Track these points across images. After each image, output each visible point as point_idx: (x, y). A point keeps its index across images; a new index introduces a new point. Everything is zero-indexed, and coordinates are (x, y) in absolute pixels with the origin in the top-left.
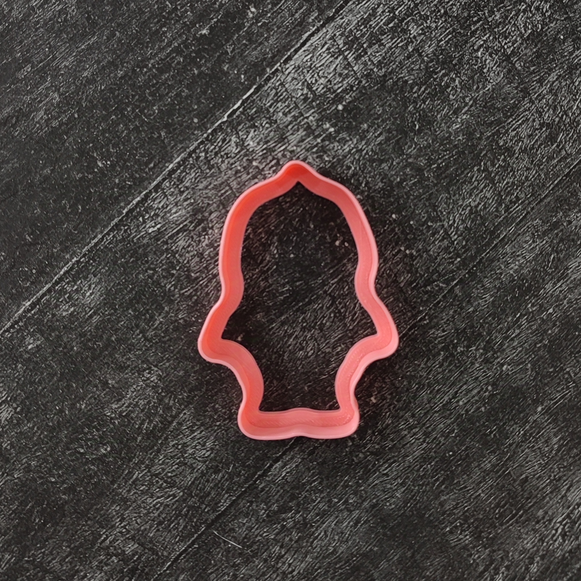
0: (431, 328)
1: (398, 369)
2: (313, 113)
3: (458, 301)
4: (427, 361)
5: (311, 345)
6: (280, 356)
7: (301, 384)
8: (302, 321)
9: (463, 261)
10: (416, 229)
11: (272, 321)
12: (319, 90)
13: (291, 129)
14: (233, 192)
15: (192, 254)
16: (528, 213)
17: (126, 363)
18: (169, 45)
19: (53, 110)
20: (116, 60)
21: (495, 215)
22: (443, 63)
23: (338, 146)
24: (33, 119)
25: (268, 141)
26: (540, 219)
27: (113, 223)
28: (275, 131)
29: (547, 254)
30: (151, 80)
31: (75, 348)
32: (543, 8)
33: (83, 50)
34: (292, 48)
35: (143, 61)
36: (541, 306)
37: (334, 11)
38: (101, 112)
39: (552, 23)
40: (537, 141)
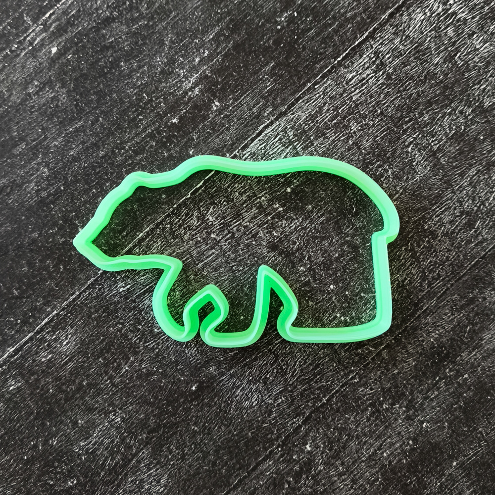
0: (360, 386)
1: (331, 421)
2: (265, 194)
3: (385, 363)
4: (356, 416)
5: (256, 396)
7: (246, 430)
10: (350, 299)
11: (222, 374)
13: (246, 207)
14: (193, 260)
16: (448, 289)
17: (95, 405)
18: (144, 130)
19: (43, 182)
20: (98, 141)
21: (419, 289)
22: (379, 156)
23: (285, 224)
24: (25, 189)
25: (225, 217)
26: (458, 295)
27: (89, 282)
28: (231, 208)
29: (464, 325)
30: (128, 160)
31: (51, 391)
32: (466, 112)
33: (71, 132)
34: (249, 137)
35: (121, 143)
36: (458, 371)
37: (286, 107)
38: (84, 186)
39: (474, 125)
40: (457, 226)
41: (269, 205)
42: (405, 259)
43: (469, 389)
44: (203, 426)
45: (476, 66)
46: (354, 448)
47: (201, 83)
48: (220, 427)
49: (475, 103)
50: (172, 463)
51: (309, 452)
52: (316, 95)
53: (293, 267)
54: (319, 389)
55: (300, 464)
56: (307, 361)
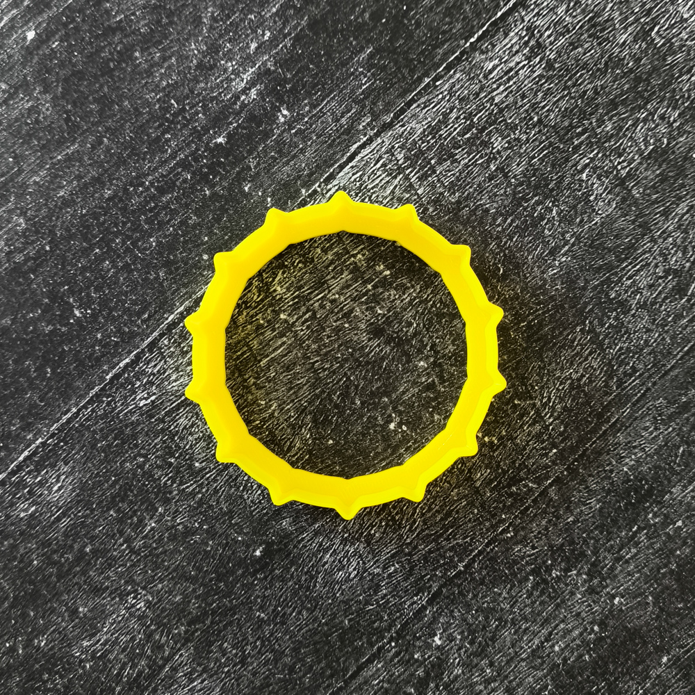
0: (516, 544)
1: (471, 599)
2: (362, 250)
3: (553, 507)
4: (511, 589)
5: (355, 564)
7: (341, 615)
9: (561, 452)
10: (498, 409)
11: (302, 530)
13: (333, 270)
14: (252, 354)
16: (648, 389)
17: (104, 583)
18: (173, 156)
19: (18, 240)
20: (102, 175)
21: (604, 391)
22: (537, 187)
23: (395, 296)
25: (302, 287)
26: (665, 399)
27: (92, 393)
28: (311, 273)
29: (675, 445)
30: (148, 203)
31: (35, 562)
32: (669, 117)
33: (59, 161)
34: (335, 162)
35: (138, 177)
36: (667, 516)
37: (392, 115)
38: (81, 244)
39: (682, 136)
40: (660, 293)
41: (369, 267)
42: (581, 345)
43: (685, 543)
44: (274, 611)
45: (684, 46)
46: (508, 639)
47: (260, 81)
48: (300, 613)
49: (683, 103)
50: (226, 670)
51: (438, 647)
52: (438, 95)
53: (409, 361)
54: (451, 549)
55: (425, 666)
56: (433, 506)
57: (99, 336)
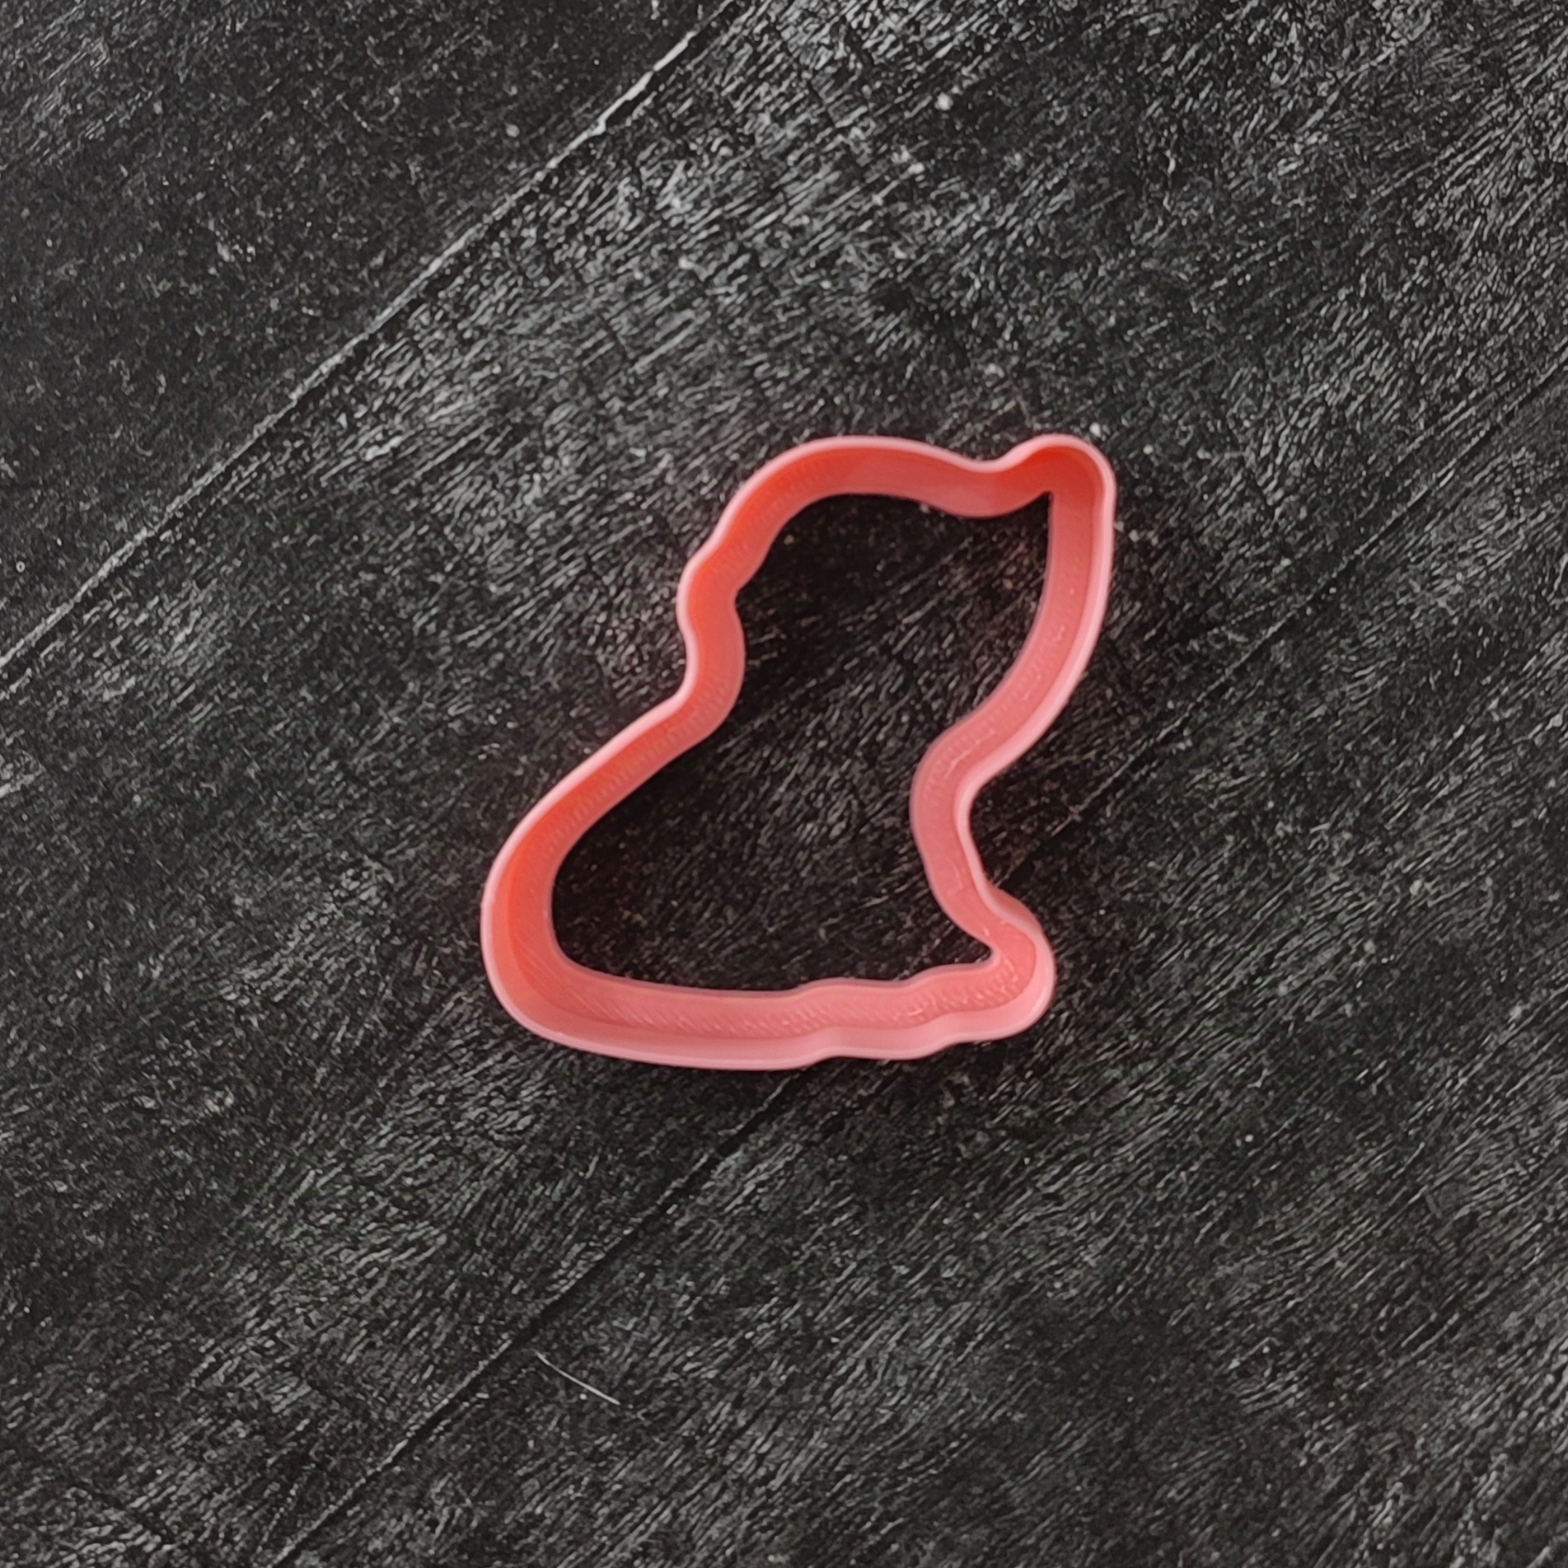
0: (1198, 765)
1: (1097, 884)
2: (862, 117)
3: (1282, 685)
4: (1184, 863)
5: (840, 806)
6: (747, 834)
7: (810, 920)
8: (815, 732)
9: (1300, 565)
10: (1160, 469)
12: (882, 48)
13: (796, 163)
14: (618, 347)
15: (491, 526)
16: (1496, 428)
17: (288, 845)
19: (91, 89)
21: (1398, 433)
23: (933, 219)
24: (30, 113)
25: (727, 199)
26: (1532, 449)
27: (260, 429)
28: (747, 168)
29: (1551, 552)
31: (137, 799)
36: (1528, 706)
38: (233, 99)
40: (1526, 215)
41: (876, 157)
42: (1348, 330)
44: (662, 908)
46: (1177, 970)
48: (719, 913)
53: (963, 363)
54: (1056, 775)
57: (274, 304)
